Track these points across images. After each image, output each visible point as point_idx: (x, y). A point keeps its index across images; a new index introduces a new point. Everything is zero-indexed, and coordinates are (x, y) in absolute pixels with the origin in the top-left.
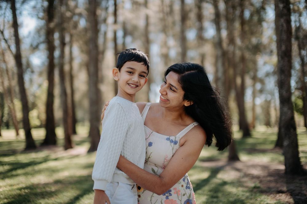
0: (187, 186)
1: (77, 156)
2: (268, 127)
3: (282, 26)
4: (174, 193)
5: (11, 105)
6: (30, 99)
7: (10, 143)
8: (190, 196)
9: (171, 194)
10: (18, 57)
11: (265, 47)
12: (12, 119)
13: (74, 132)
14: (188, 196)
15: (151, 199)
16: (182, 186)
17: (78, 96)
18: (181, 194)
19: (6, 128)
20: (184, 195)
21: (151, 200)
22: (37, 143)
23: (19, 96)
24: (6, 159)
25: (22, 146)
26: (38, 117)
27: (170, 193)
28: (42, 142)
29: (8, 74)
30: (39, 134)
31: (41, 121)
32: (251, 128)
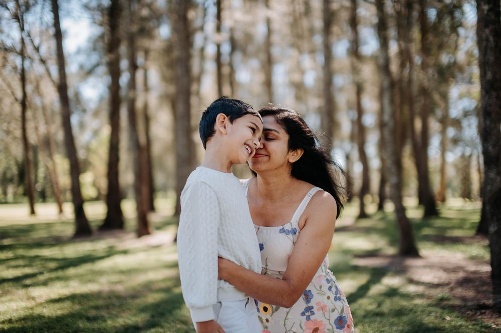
0: (335, 297)
1: (157, 247)
2: (466, 201)
3: (487, 40)
4: (318, 310)
5: (50, 165)
6: (81, 154)
7: (49, 225)
8: (342, 311)
9: (313, 312)
10: (62, 88)
11: (461, 69)
12: (52, 186)
13: (152, 208)
14: (340, 312)
15: (285, 322)
16: (329, 298)
17: (157, 149)
18: (328, 310)
19: (41, 200)
20: (333, 310)
21: (285, 325)
22: (94, 226)
23: (62, 149)
24: (46, 252)
25: (70, 230)
26: (94, 184)
27: (312, 310)
28: (101, 223)
29: (44, 114)
30: (96, 211)
31: (99, 190)
32: (439, 203)
